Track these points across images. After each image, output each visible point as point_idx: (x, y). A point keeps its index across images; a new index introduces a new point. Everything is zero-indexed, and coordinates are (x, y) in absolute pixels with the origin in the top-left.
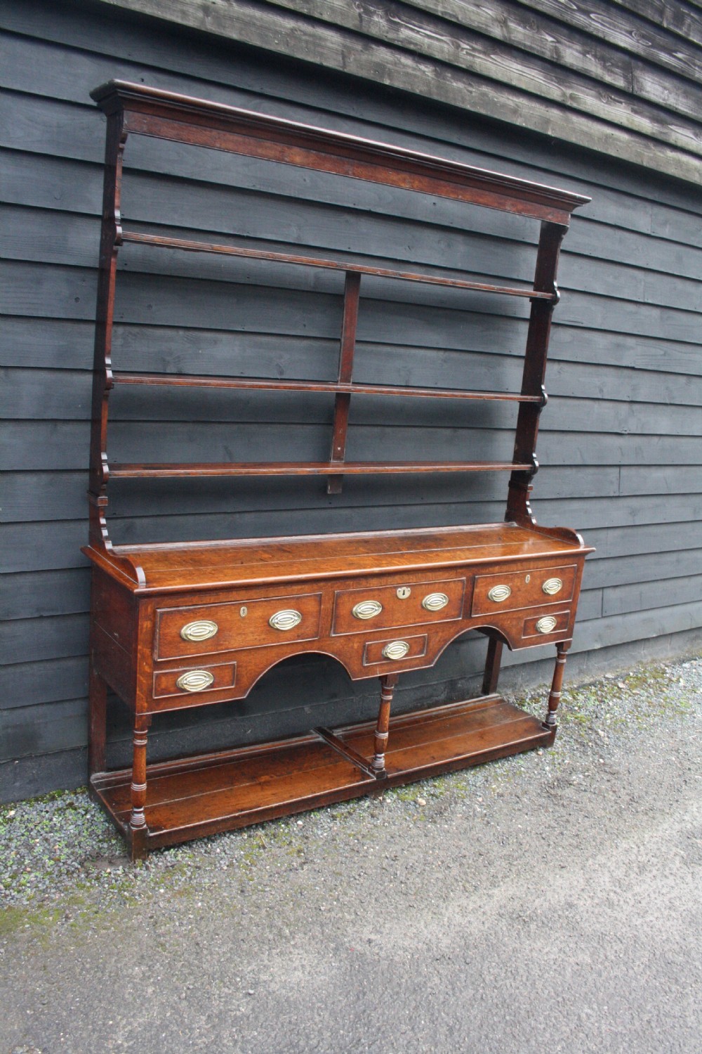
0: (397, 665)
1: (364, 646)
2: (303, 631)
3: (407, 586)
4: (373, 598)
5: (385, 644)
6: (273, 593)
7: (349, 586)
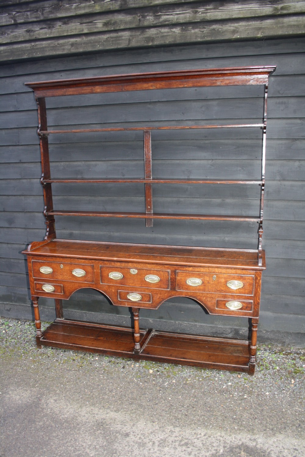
0: (136, 304)
1: (118, 292)
2: (87, 279)
3: (135, 269)
4: (118, 271)
5: (128, 293)
6: (73, 261)
7: (105, 264)
